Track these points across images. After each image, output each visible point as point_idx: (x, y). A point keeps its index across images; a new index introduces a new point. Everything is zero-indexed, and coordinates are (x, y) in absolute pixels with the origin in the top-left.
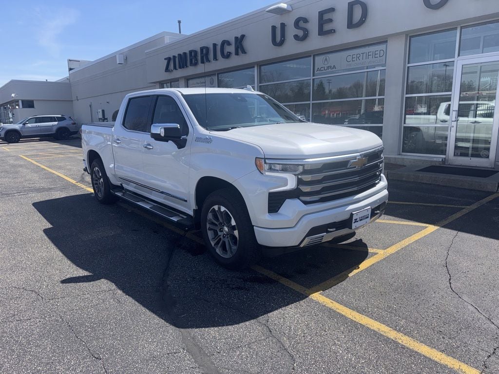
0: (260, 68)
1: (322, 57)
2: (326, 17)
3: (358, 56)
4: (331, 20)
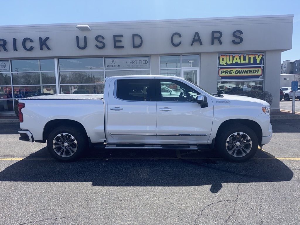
0: (59, 60)
1: (110, 60)
2: (117, 39)
3: (134, 62)
4: (120, 41)
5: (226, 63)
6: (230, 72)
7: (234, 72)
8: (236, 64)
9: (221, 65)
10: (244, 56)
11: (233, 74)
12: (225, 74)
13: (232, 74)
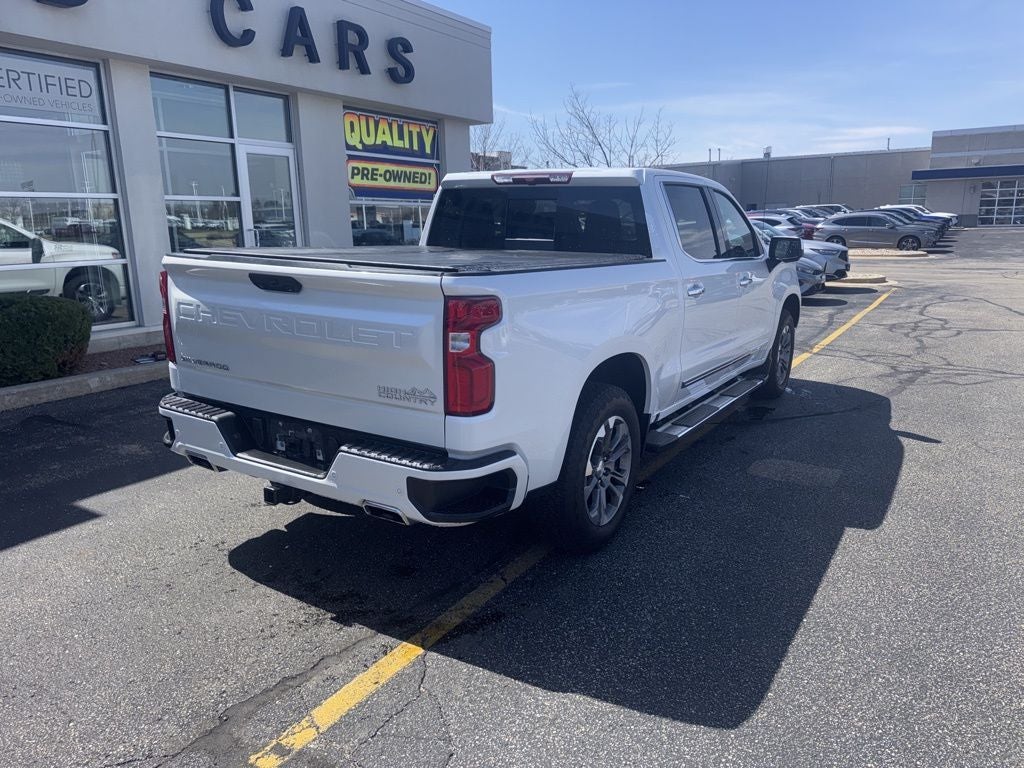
5: (361, 142)
6: (373, 175)
7: (381, 175)
8: (384, 148)
9: (349, 147)
10: (399, 125)
11: (381, 183)
12: (362, 178)
13: (376, 179)
